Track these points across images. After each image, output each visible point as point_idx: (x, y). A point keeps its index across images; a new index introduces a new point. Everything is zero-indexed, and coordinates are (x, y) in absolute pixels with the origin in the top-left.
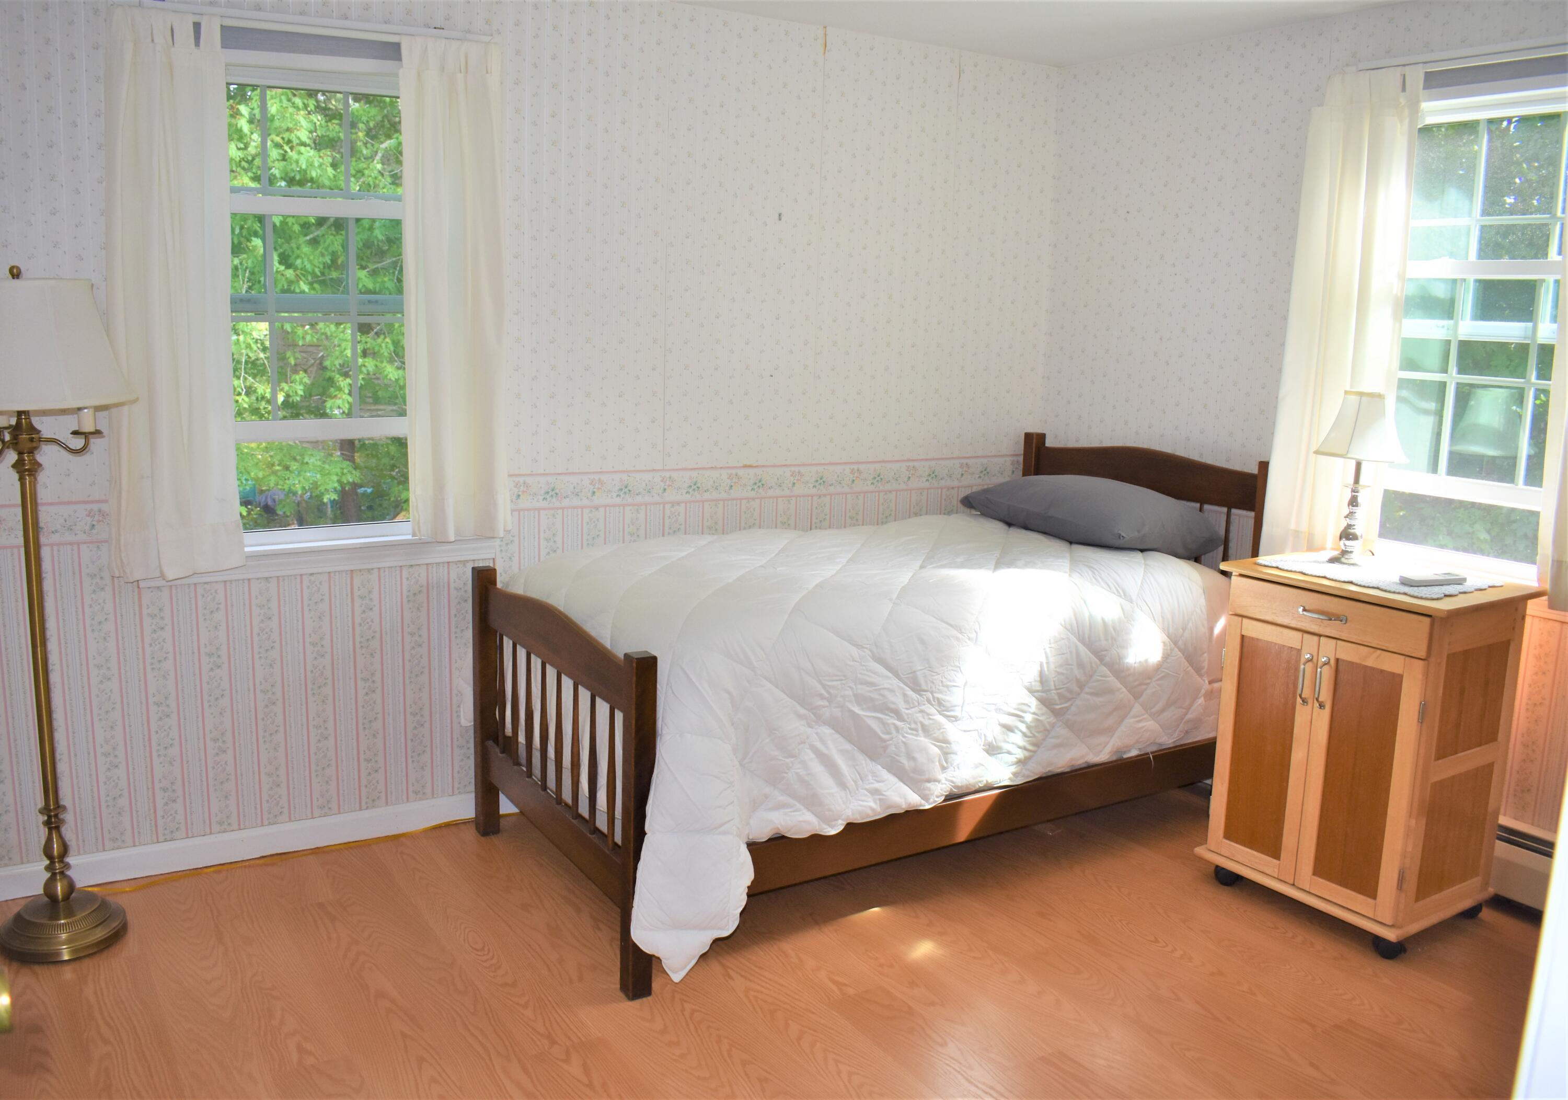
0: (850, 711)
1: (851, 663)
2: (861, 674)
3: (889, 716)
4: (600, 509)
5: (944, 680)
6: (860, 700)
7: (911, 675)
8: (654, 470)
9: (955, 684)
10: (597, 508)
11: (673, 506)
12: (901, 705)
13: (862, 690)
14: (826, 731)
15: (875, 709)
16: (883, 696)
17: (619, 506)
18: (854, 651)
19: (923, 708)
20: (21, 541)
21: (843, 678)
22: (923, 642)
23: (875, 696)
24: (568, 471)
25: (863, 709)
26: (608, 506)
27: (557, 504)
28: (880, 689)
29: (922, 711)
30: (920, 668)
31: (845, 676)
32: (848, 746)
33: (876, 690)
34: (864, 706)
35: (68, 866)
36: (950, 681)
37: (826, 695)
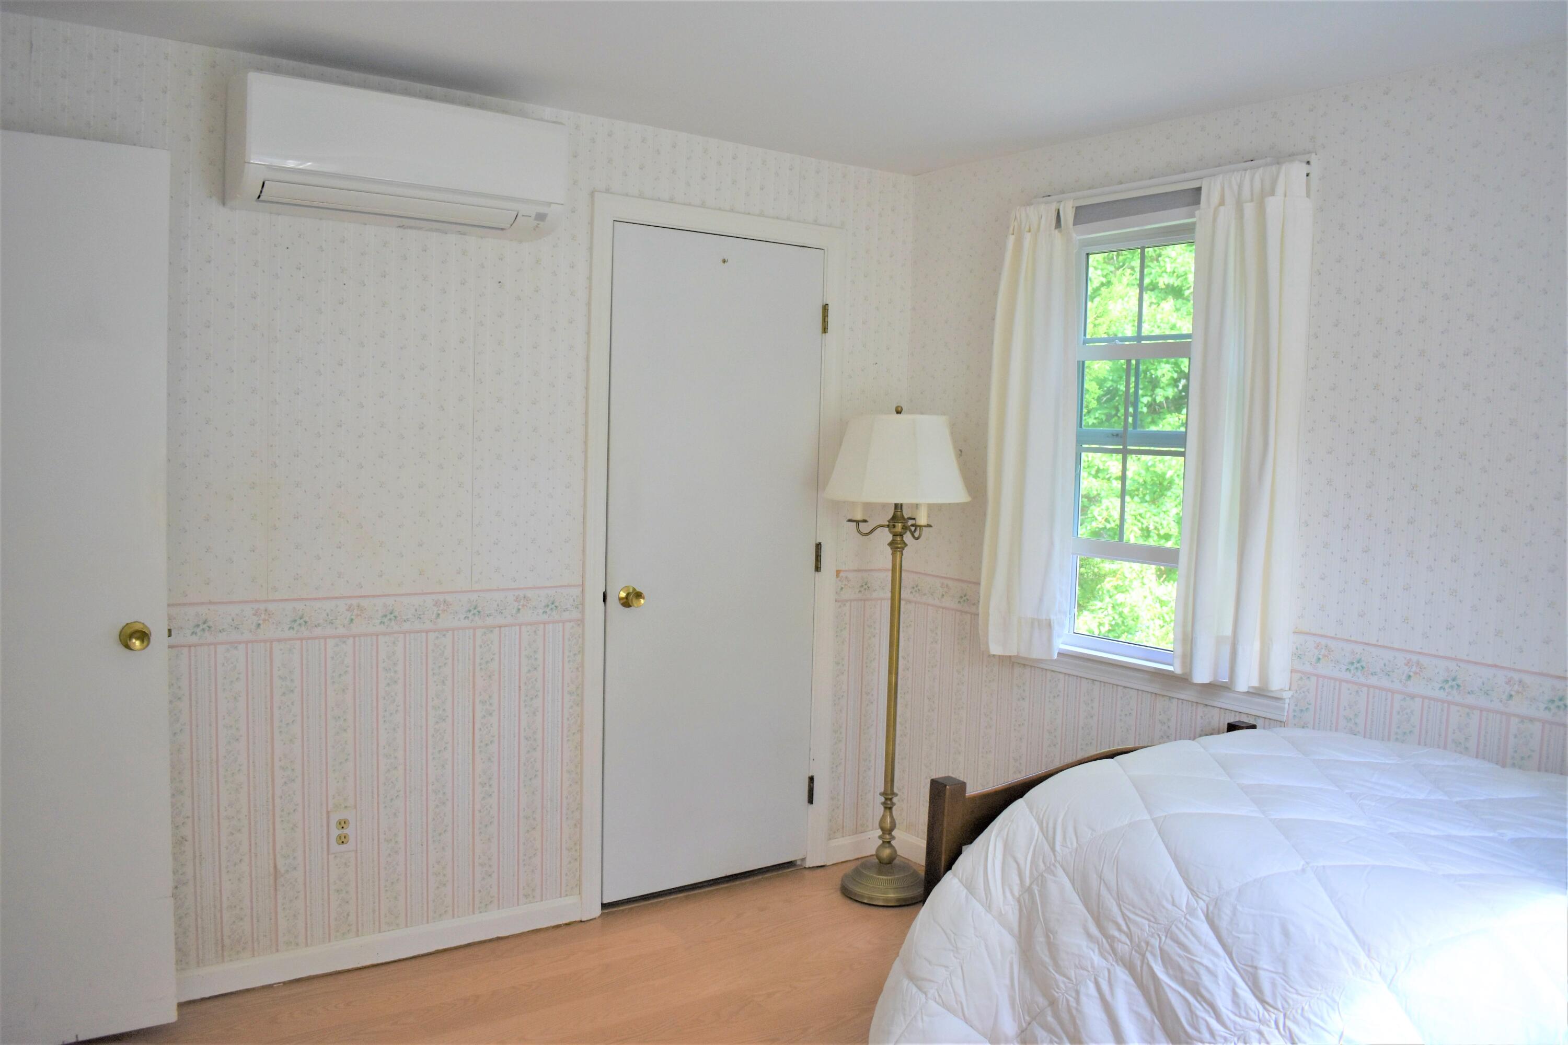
0: (1150, 968)
1: (1169, 907)
2: (1177, 927)
3: (1202, 1006)
4: (1416, 699)
5: (1306, 1008)
6: (1167, 961)
7: (1249, 969)
8: (1496, 666)
9: (1321, 1024)
10: (1412, 697)
11: (1522, 722)
12: (1223, 1002)
13: (1173, 950)
14: (1122, 974)
15: (1183, 983)
16: (1197, 973)
17: (1443, 702)
18: (1183, 896)
19: (1264, 1029)
20: (889, 595)
21: (1152, 919)
22: (1286, 933)
23: (1186, 966)
24: (1379, 643)
25: (1168, 974)
26: (1426, 697)
27: (1362, 680)
28: (1193, 961)
29: (1260, 1033)
30: (1266, 967)
31: (1154, 917)
32: (1147, 1013)
33: (1188, 958)
34: (1171, 972)
35: (893, 838)
36: (1316, 1015)
37: (1124, 928)
